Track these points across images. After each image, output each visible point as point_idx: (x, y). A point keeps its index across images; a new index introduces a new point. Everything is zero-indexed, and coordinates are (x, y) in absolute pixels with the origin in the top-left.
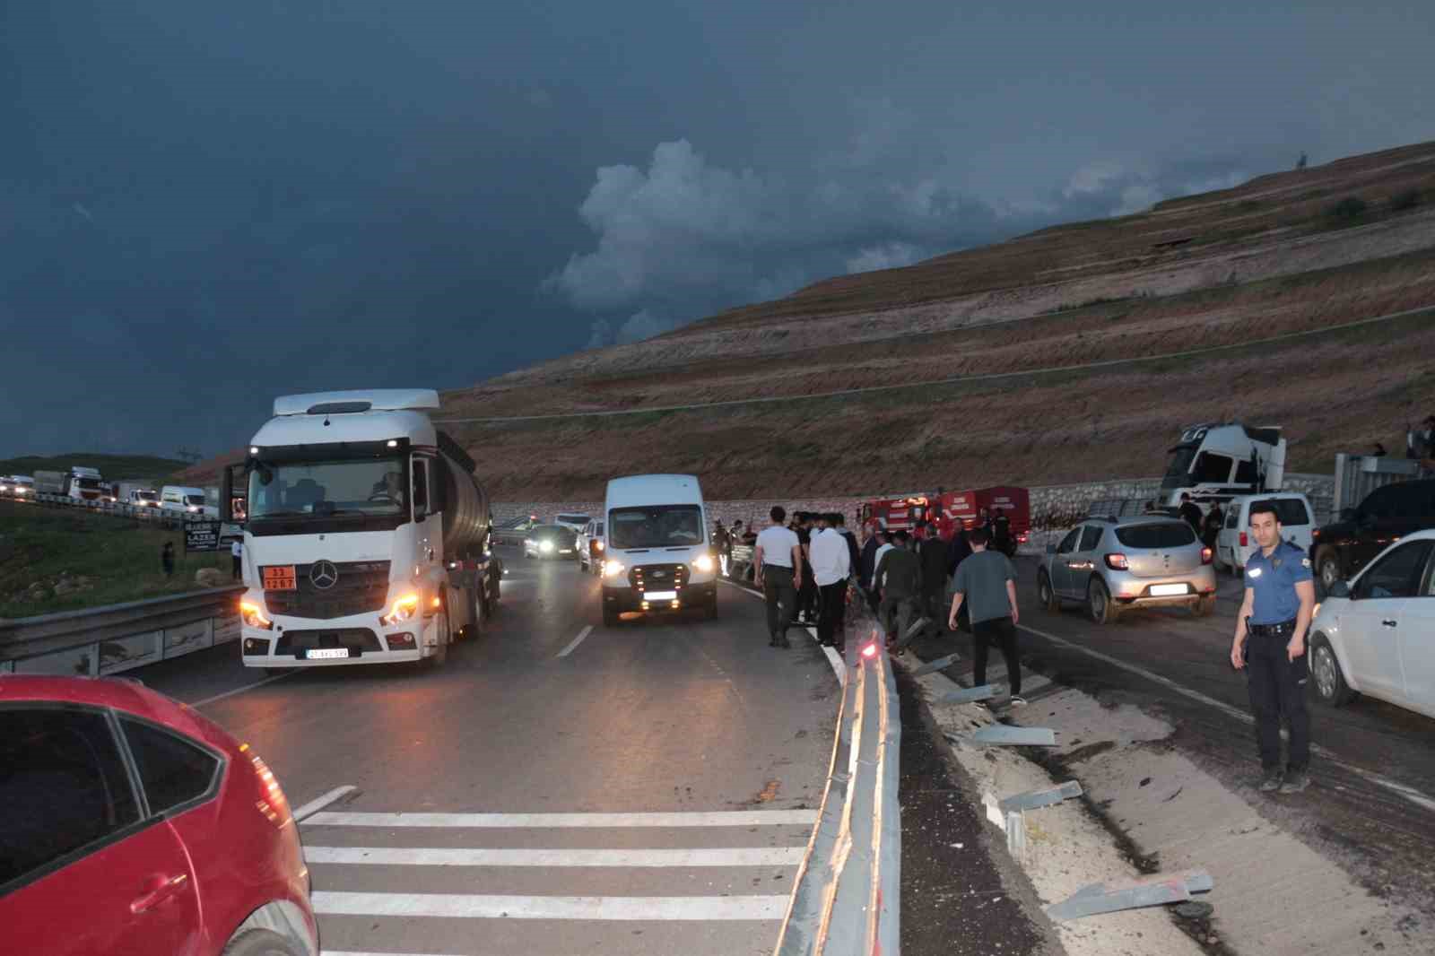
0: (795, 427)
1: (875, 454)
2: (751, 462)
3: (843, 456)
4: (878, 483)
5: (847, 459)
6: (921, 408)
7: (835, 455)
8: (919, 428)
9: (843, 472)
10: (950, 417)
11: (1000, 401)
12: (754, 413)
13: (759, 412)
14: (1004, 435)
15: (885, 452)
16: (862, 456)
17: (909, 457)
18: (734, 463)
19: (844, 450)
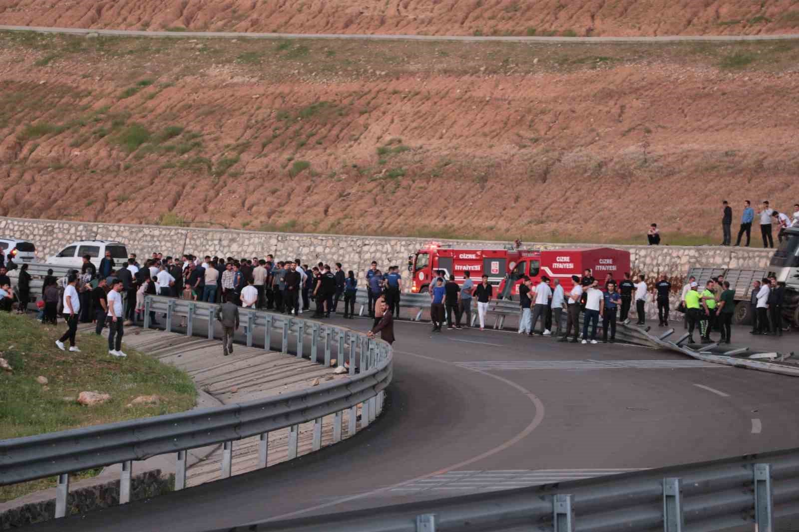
0: (129, 93)
1: (298, 158)
2: (76, 152)
3: (244, 157)
4: (321, 209)
5: (252, 163)
6: (355, 86)
7: (230, 155)
8: (362, 120)
9: (253, 184)
10: (407, 108)
11: (484, 88)
12: (33, 56)
13: (40, 55)
14: (503, 149)
15: (314, 157)
16: (277, 159)
17: (358, 172)
18: (44, 150)
19: (244, 147)
